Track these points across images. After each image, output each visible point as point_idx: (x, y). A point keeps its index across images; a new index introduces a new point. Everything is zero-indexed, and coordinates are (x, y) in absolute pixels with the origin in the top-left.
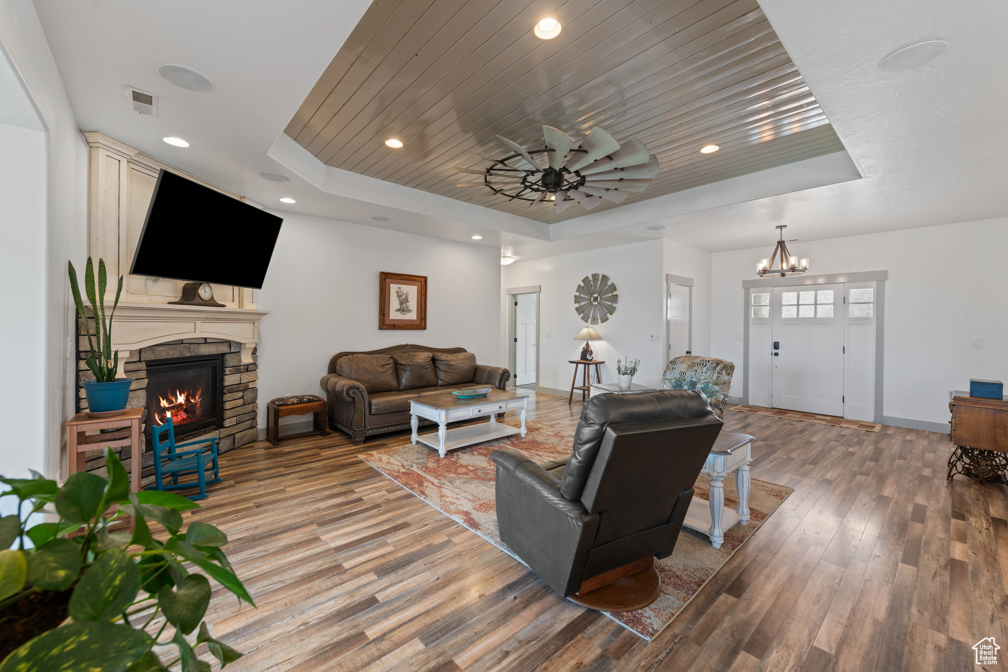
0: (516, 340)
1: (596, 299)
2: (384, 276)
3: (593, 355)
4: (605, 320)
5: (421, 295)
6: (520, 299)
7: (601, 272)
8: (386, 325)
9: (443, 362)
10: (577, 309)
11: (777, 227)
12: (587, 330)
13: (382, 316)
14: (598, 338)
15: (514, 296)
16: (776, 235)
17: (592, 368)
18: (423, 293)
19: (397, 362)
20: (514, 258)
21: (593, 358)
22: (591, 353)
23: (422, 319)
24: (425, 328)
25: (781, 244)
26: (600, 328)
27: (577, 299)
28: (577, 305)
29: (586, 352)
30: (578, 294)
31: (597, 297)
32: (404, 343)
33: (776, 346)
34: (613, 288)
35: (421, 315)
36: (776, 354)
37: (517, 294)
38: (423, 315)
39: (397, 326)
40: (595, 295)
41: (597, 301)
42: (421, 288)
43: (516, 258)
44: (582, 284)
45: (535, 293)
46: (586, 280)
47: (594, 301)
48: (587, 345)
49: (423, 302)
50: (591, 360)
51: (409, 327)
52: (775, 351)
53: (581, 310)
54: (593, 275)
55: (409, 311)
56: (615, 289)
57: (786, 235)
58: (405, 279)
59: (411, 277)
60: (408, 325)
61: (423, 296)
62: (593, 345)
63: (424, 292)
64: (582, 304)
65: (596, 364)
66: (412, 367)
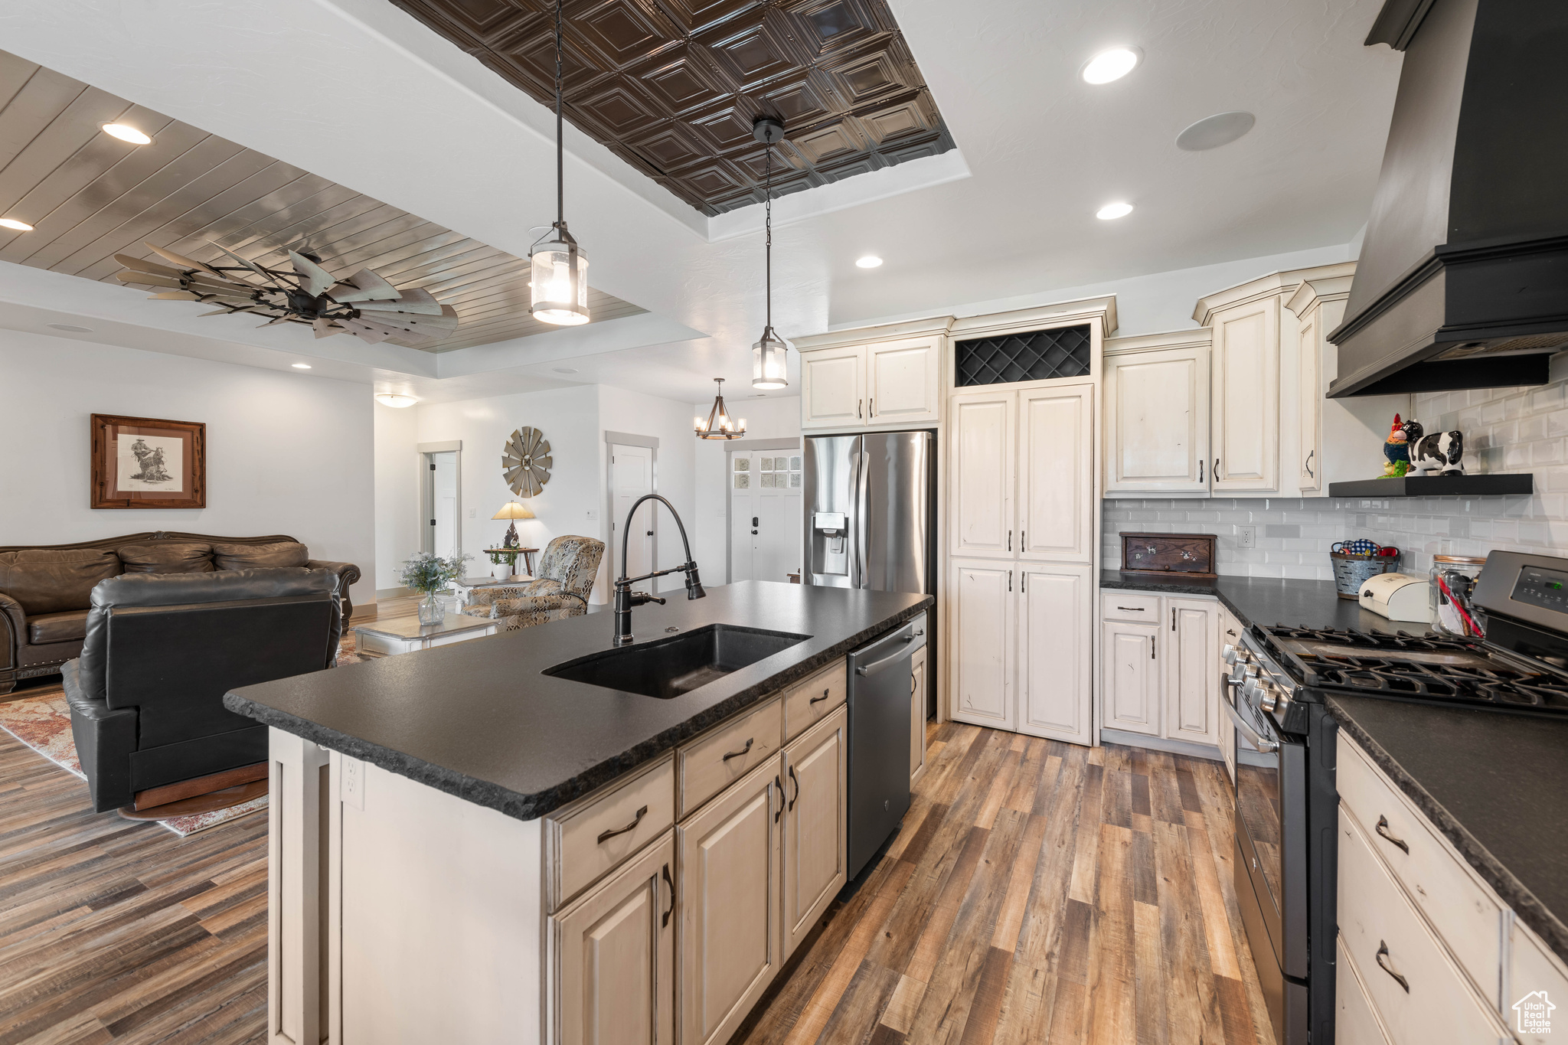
0: (433, 522)
1: (528, 462)
2: (99, 421)
3: (520, 541)
4: (538, 491)
5: (193, 453)
6: (438, 460)
7: (533, 425)
8: (108, 501)
9: (234, 559)
10: (505, 476)
11: (715, 380)
12: (516, 505)
13: (98, 489)
14: (530, 517)
15: (429, 455)
16: (713, 389)
17: (521, 558)
18: (196, 449)
19: (125, 560)
20: (415, 399)
21: (518, 545)
22: (516, 538)
23: (196, 491)
24: (203, 505)
25: (719, 399)
26: (533, 503)
27: (506, 462)
28: (506, 470)
29: (511, 535)
30: (506, 455)
31: (529, 460)
32: (154, 530)
33: (755, 522)
34: (547, 447)
35: (193, 485)
36: (755, 533)
37: (435, 453)
38: (198, 485)
39: (133, 503)
40: (527, 457)
41: (529, 465)
42: (193, 441)
43: (419, 399)
44: (511, 441)
45: (455, 451)
46: (515, 435)
47: (525, 465)
48: (512, 526)
49: (197, 464)
50: (515, 548)
51: (164, 504)
52: (754, 529)
53: (511, 478)
54: (524, 429)
55: (163, 478)
56: (549, 449)
57: (726, 389)
58: (154, 427)
59: (168, 424)
60: (161, 501)
61: (196, 453)
62: (521, 528)
63: (200, 448)
64: (512, 469)
65: (527, 552)
66: (155, 566)
